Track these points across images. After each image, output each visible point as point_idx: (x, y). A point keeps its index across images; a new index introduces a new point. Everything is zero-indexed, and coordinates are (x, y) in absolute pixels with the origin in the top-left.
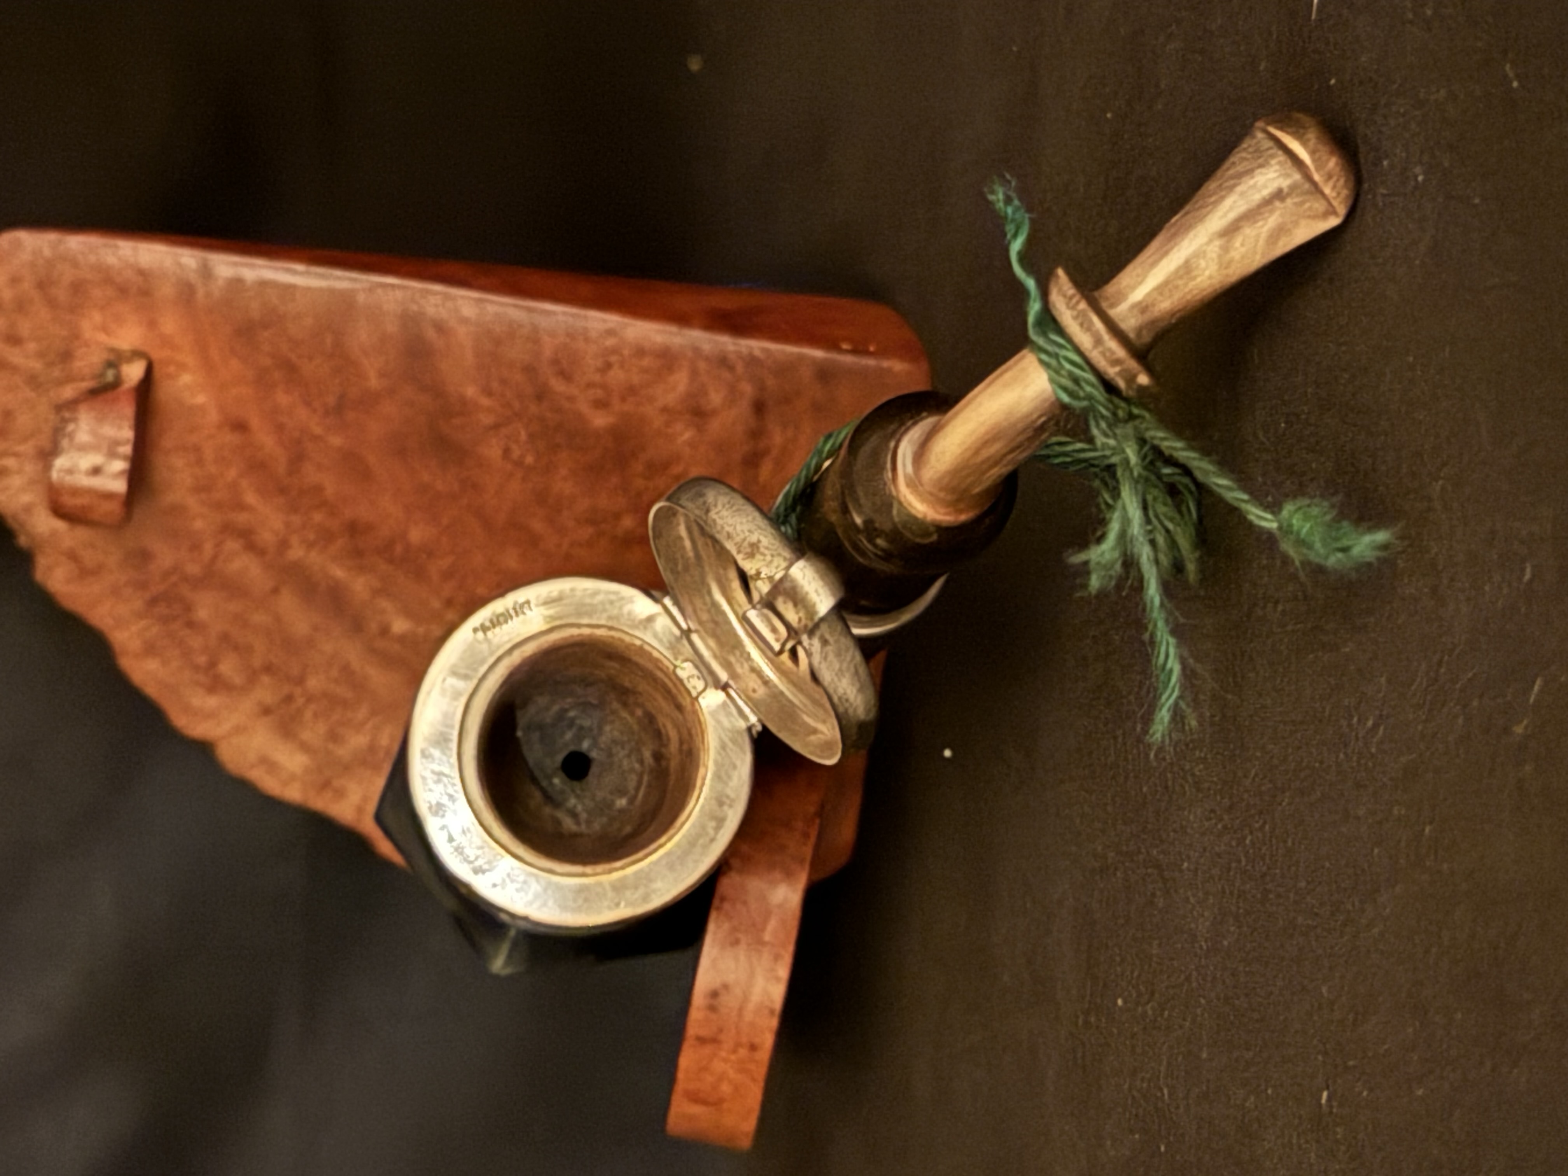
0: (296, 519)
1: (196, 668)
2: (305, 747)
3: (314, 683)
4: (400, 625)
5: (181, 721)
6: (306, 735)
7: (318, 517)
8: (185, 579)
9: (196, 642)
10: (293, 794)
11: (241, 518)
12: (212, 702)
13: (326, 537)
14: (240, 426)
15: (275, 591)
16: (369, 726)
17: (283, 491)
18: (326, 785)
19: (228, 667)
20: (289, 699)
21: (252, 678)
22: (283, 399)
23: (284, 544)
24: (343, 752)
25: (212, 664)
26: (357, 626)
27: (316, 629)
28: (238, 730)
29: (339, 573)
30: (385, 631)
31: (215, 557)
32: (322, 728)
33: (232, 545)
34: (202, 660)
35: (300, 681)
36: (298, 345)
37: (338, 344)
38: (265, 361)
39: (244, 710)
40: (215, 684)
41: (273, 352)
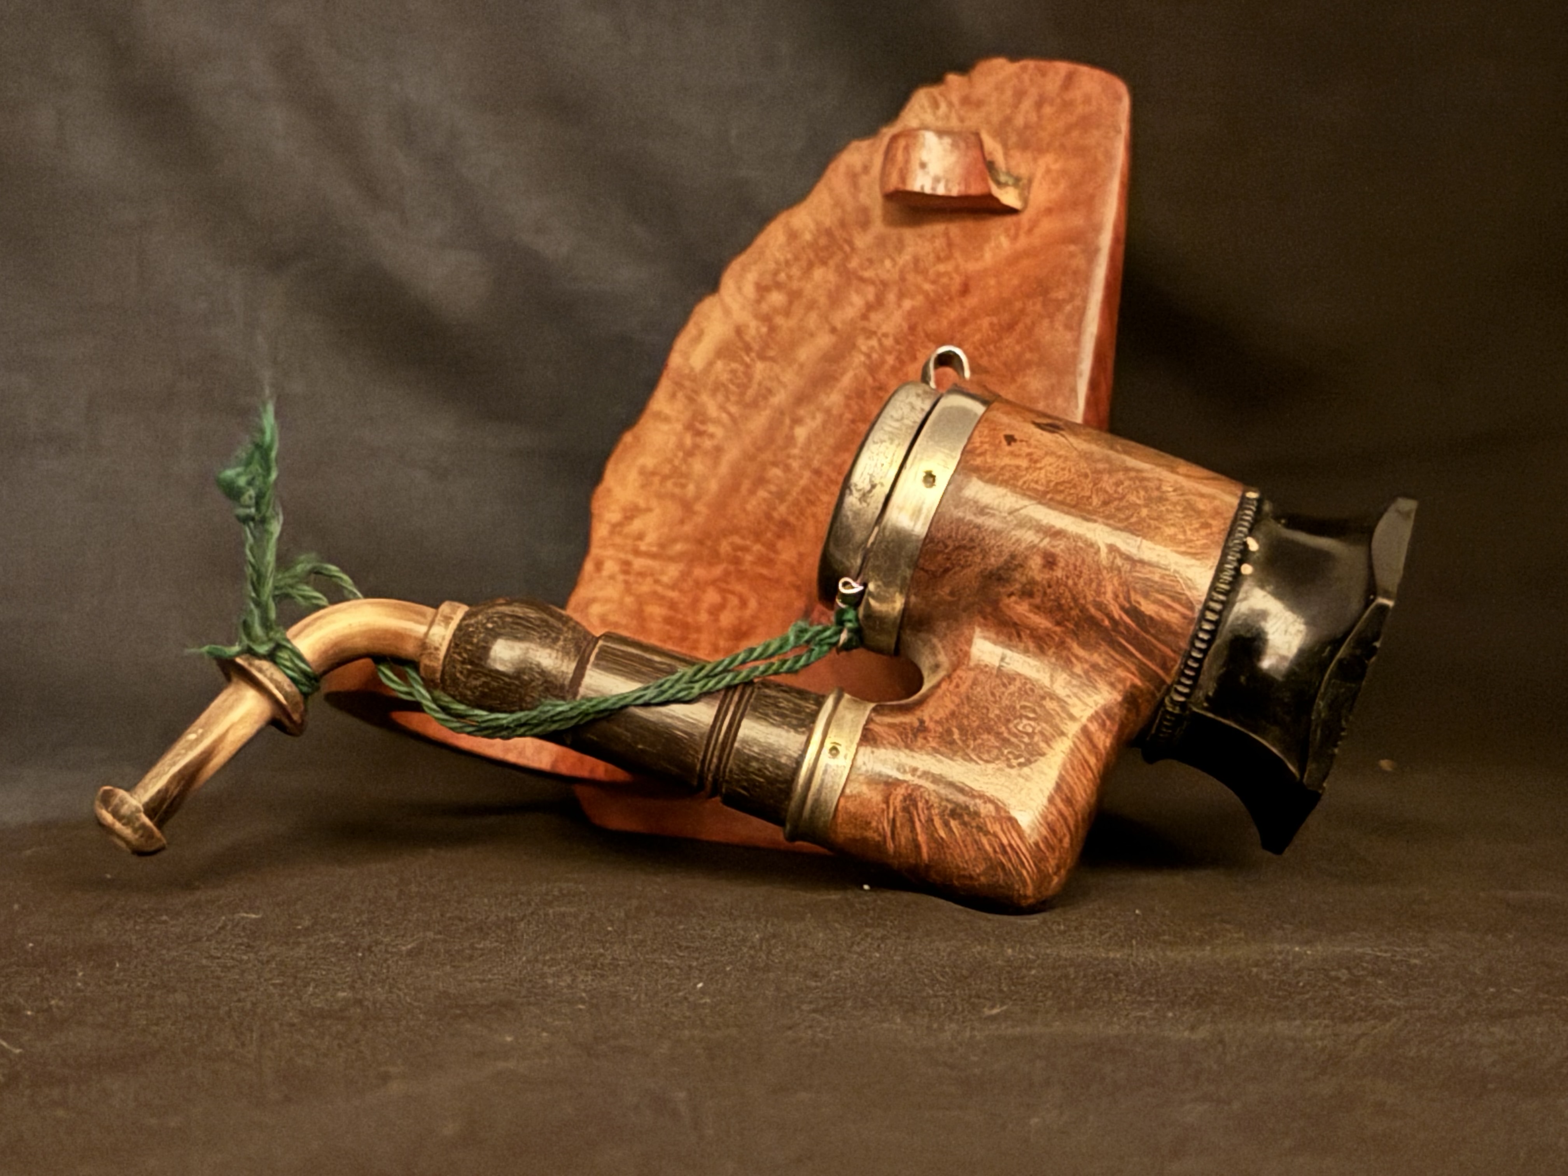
0: (889, 342)
1: (776, 273)
2: (711, 364)
3: (760, 367)
4: (801, 433)
5: (735, 266)
6: (719, 365)
7: (890, 360)
8: (847, 258)
9: (795, 271)
10: (675, 360)
11: (891, 297)
12: (749, 290)
13: (873, 369)
14: (965, 290)
15: (833, 330)
16: (724, 416)
17: (912, 328)
18: (679, 385)
19: (777, 298)
20: (748, 349)
21: (766, 319)
22: (985, 322)
23: (870, 334)
24: (705, 398)
25: (778, 286)
26: (801, 399)
27: (802, 366)
28: (727, 312)
29: (846, 380)
30: (797, 421)
31: (862, 280)
32: (725, 377)
33: (870, 293)
34: (782, 276)
35: (762, 357)
36: (1030, 330)
37: (1029, 364)
38: (1018, 305)
39: (741, 314)
40: (762, 289)
41: (1022, 311)
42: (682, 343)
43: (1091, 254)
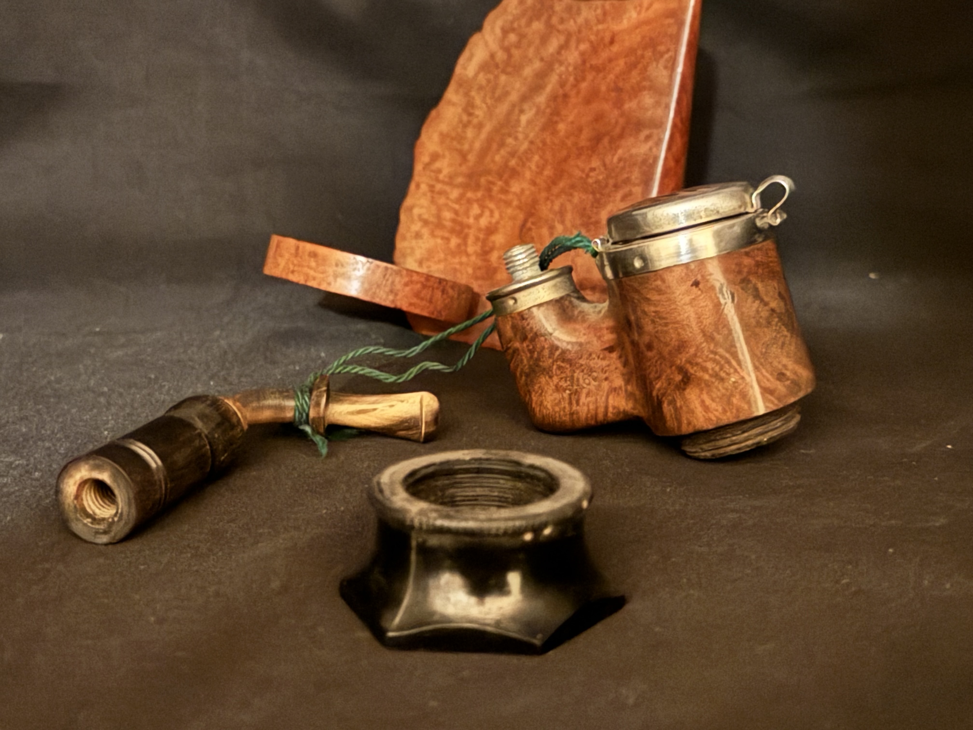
0: (571, 69)
1: (512, 22)
2: (476, 75)
3: (503, 78)
4: (524, 119)
5: (492, 16)
6: (481, 76)
7: (572, 79)
8: (550, 17)
9: (523, 22)
10: (458, 70)
11: (573, 44)
12: (498, 31)
13: (562, 84)
14: (612, 42)
15: (542, 60)
16: (484, 106)
17: (584, 62)
18: (460, 85)
19: (513, 37)
20: (497, 66)
21: (507, 50)
22: (621, 62)
23: (561, 63)
24: (473, 93)
25: (513, 30)
26: (524, 98)
27: (525, 79)
28: (486, 44)
29: (549, 89)
30: (522, 111)
31: (559, 31)
32: (484, 83)
33: (562, 39)
34: (516, 25)
35: (504, 72)
36: (645, 68)
37: (644, 88)
38: (639, 52)
39: (494, 46)
40: (505, 32)
41: (643, 56)
42: (462, 60)
43: (681, 24)
